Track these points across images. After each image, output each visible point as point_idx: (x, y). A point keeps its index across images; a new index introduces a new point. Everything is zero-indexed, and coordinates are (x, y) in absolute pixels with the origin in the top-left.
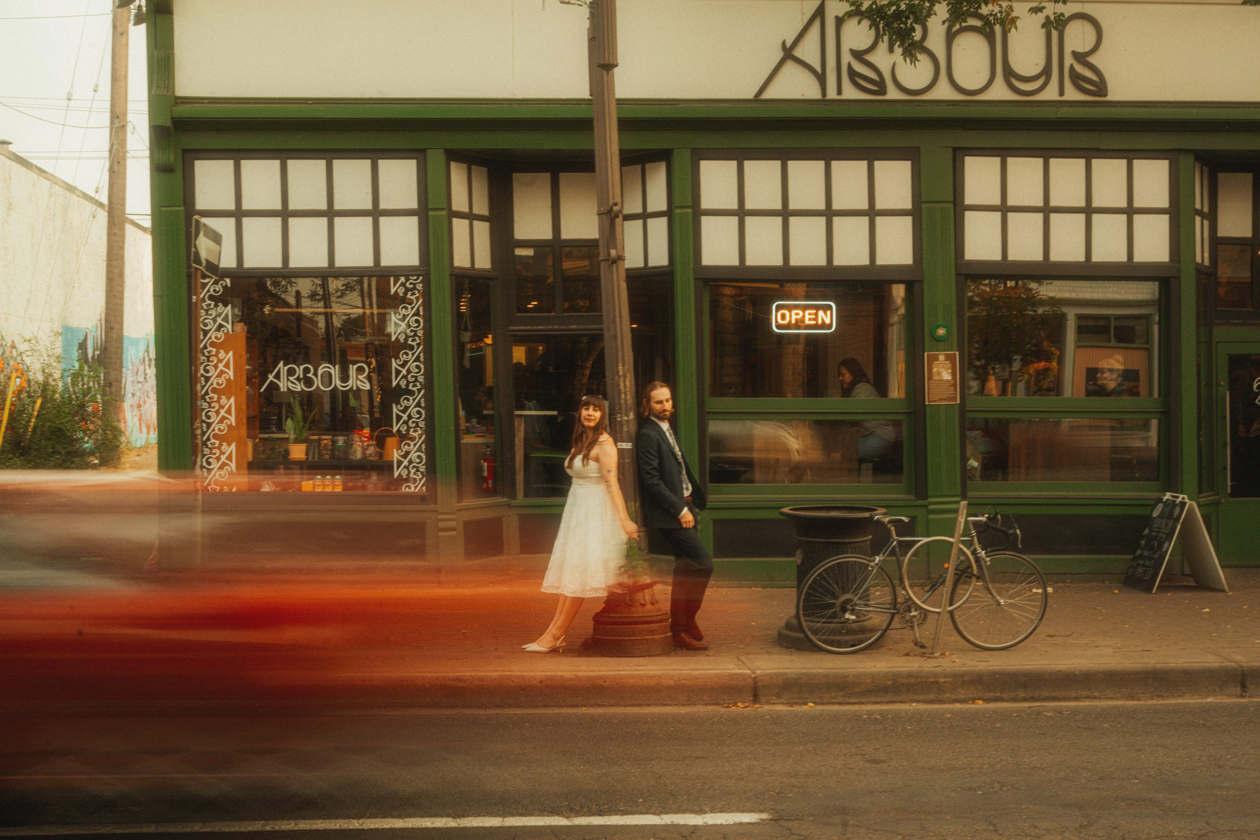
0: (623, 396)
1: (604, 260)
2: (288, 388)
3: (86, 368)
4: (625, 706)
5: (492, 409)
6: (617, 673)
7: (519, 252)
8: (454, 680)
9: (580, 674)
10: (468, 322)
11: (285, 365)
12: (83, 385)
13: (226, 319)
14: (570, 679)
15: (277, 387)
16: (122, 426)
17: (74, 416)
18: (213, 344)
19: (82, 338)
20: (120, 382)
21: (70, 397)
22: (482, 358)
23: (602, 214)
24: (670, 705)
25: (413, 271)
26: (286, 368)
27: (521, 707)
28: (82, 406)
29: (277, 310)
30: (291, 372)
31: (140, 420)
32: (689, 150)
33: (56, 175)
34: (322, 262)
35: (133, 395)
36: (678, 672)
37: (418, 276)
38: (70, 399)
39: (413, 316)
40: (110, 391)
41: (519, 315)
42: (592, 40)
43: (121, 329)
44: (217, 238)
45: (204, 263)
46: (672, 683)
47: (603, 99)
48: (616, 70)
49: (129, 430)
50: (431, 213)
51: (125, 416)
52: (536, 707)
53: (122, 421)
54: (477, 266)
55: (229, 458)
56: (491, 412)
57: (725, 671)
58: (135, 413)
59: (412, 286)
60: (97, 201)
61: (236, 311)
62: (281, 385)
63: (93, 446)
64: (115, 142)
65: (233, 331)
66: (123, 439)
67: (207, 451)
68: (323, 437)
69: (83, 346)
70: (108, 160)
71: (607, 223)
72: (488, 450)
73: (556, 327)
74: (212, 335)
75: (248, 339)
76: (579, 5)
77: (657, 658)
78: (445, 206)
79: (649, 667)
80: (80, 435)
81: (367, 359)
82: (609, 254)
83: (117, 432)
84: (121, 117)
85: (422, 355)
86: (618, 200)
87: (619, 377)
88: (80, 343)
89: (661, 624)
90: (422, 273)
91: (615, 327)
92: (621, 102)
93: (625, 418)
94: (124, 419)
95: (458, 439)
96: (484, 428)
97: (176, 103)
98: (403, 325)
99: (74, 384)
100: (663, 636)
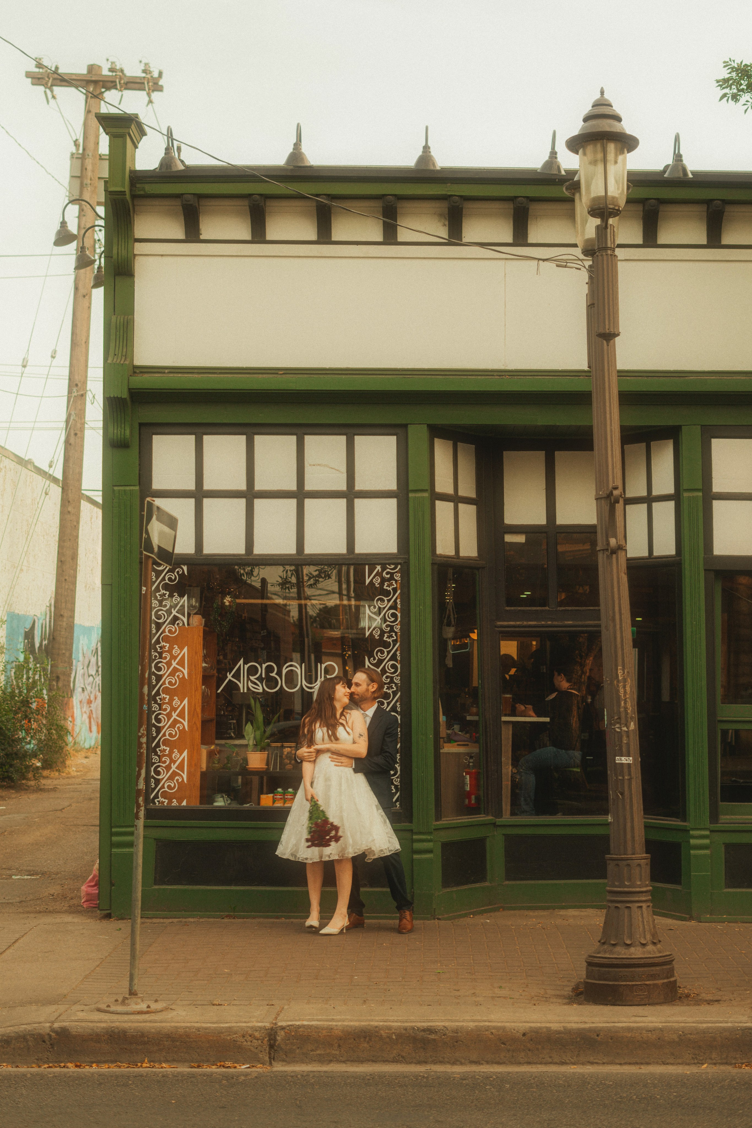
0: (622, 703)
1: (603, 550)
2: (248, 688)
3: (31, 660)
4: (620, 1064)
5: (477, 714)
6: (612, 1025)
7: (509, 538)
8: (424, 1030)
9: (569, 1026)
10: (452, 617)
11: (245, 663)
12: (28, 678)
13: (181, 611)
14: (559, 1032)
15: (237, 687)
16: (69, 725)
17: (16, 713)
18: (166, 639)
19: (28, 626)
20: (69, 676)
21: (13, 692)
22: (468, 656)
23: (601, 498)
24: (672, 1064)
25: (390, 559)
26: (246, 667)
27: (501, 1064)
28: (26, 703)
29: (238, 601)
30: (252, 671)
31: (90, 718)
32: (699, 427)
33: (7, 447)
34: (290, 548)
35: (83, 690)
36: (683, 1024)
37: (396, 565)
38: (12, 695)
39: (390, 609)
40: (57, 686)
41: (508, 608)
42: (591, 306)
43: (72, 617)
44: (172, 523)
45: (156, 549)
46: (675, 1037)
47: (603, 370)
48: (617, 339)
49: (77, 729)
50: (411, 495)
51: (73, 713)
52: (519, 1063)
53: (70, 719)
54: (462, 554)
55: (181, 767)
56: (476, 718)
57: (736, 1025)
58: (84, 709)
59: (388, 576)
60: (50, 475)
61: (193, 602)
62: (241, 685)
63: (36, 747)
64: (73, 413)
65: (188, 624)
66: (70, 739)
67: (155, 759)
68: (286, 744)
69: (29, 635)
70: (64, 431)
71: (607, 508)
72: (471, 761)
73: (549, 623)
74: (166, 628)
75: (205, 632)
76: (577, 268)
77: (658, 1008)
78: (427, 487)
79: (650, 1019)
80: (22, 734)
81: (343, 652)
82: (608, 544)
83: (62, 731)
84: (79, 385)
85: (398, 653)
86: (619, 483)
87: (618, 681)
88: (26, 632)
89: (665, 967)
90: (400, 561)
91: (615, 626)
92: (622, 374)
93: (625, 729)
94: (73, 717)
95: (437, 747)
96: (468, 735)
97: (135, 372)
98: (378, 619)
99: (18, 677)
100: (665, 981)
